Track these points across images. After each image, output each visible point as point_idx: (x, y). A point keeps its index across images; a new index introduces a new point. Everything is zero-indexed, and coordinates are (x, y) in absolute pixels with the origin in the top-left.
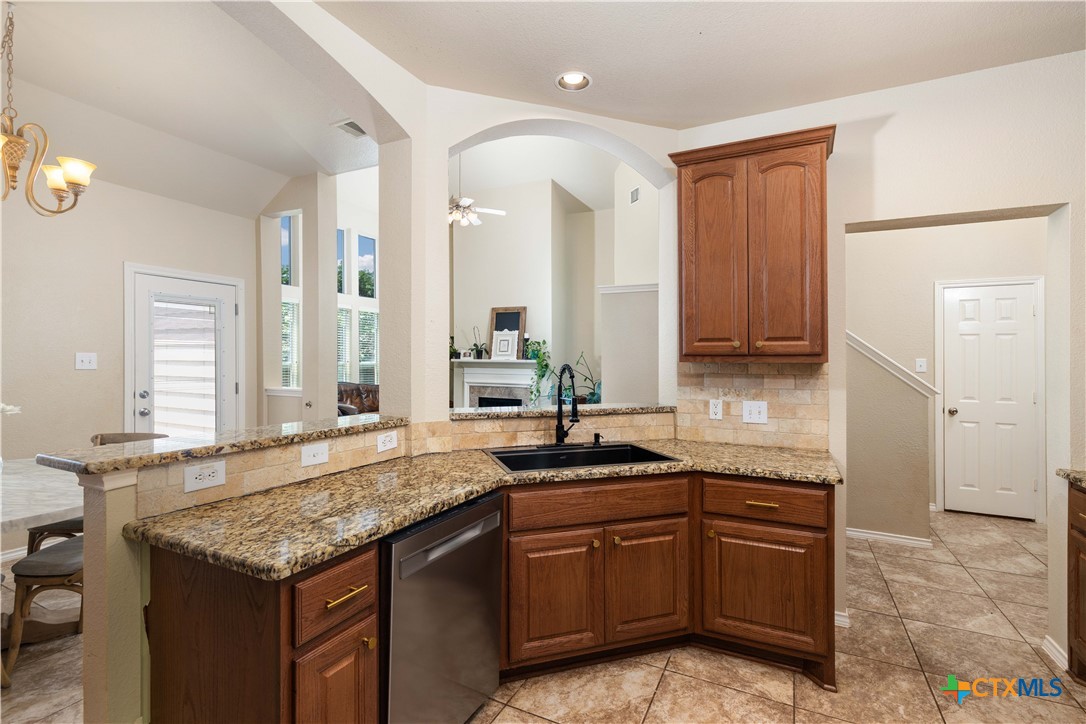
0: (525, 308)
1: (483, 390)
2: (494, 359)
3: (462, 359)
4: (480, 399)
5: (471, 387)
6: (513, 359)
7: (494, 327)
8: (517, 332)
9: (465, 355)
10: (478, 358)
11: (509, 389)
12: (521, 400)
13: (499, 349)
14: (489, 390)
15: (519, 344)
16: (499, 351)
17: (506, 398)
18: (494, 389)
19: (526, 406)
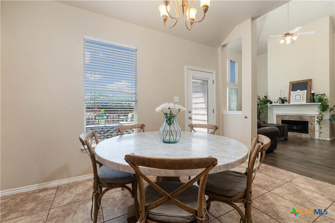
0: (311, 80)
1: (284, 117)
2: (291, 103)
3: (273, 104)
4: (282, 120)
5: (277, 116)
6: (305, 103)
7: (291, 90)
8: (306, 91)
9: (275, 103)
10: (282, 103)
11: (301, 117)
12: (308, 121)
13: (295, 99)
14: (287, 117)
15: (308, 96)
16: (295, 100)
17: (298, 120)
18: (291, 117)
19: (312, 124)
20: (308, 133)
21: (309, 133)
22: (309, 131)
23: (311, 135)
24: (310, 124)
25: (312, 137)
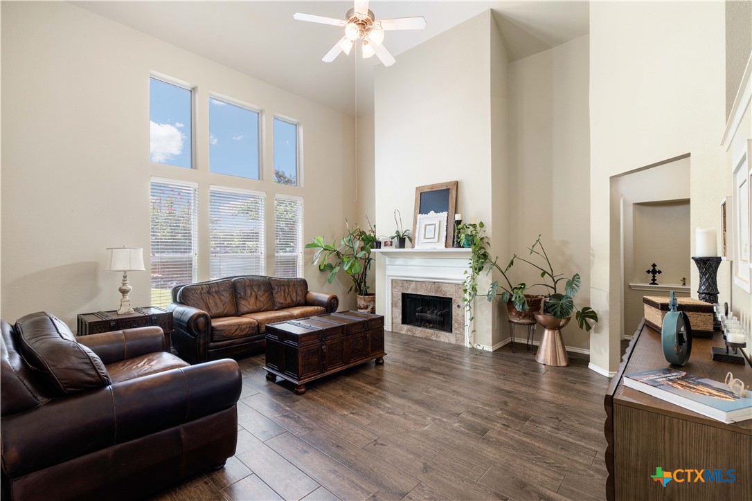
0: (457, 183)
1: (406, 285)
2: (418, 248)
3: (383, 248)
4: (403, 295)
5: (392, 281)
6: (442, 247)
7: (418, 209)
8: (445, 214)
9: (385, 245)
10: (400, 247)
11: (437, 284)
12: (451, 299)
13: (425, 236)
14: (413, 285)
15: (449, 228)
16: (425, 238)
17: (433, 295)
18: (419, 284)
19: (458, 306)
20: (451, 331)
21: (453, 329)
22: (455, 325)
23: (458, 336)
24: (456, 306)
25: (459, 343)
